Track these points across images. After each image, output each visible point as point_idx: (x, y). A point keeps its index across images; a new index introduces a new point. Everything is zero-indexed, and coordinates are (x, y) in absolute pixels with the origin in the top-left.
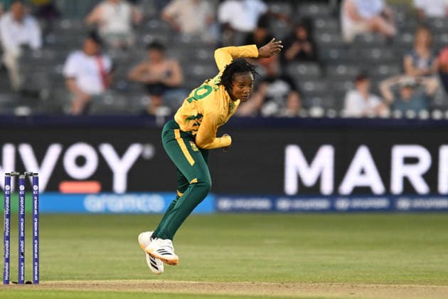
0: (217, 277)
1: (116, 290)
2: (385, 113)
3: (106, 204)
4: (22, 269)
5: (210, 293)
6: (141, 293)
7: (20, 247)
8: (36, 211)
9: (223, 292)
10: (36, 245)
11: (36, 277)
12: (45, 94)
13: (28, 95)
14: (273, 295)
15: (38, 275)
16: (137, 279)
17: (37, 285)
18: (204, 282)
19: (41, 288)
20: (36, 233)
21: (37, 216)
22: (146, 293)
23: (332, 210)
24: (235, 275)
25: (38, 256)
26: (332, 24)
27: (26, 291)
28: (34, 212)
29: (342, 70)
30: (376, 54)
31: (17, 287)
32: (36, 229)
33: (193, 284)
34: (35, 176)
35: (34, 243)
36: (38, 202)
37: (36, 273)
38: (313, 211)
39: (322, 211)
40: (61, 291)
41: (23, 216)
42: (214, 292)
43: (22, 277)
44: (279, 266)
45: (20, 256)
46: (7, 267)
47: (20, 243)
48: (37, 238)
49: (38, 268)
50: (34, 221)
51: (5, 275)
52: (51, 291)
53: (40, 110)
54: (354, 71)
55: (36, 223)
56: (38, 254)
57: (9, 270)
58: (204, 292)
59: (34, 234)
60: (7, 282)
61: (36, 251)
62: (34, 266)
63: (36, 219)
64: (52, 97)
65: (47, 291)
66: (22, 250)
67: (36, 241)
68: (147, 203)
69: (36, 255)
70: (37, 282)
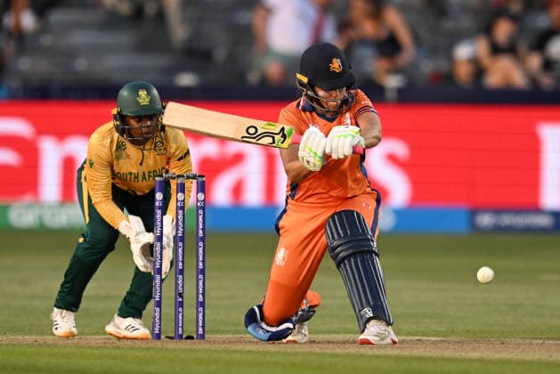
0: (468, 332)
1: (318, 351)
4: (180, 317)
5: (457, 355)
7: (177, 284)
8: (201, 232)
9: (475, 355)
10: (201, 282)
11: (201, 329)
12: (220, 54)
13: (195, 56)
14: (552, 359)
15: (203, 327)
16: (350, 333)
17: (202, 342)
18: (450, 339)
19: (207, 346)
20: (201, 264)
21: (203, 239)
24: (496, 328)
25: (204, 299)
27: (184, 350)
28: (198, 233)
31: (171, 345)
32: (201, 259)
33: (433, 343)
34: (200, 179)
35: (198, 280)
36: (204, 219)
37: (201, 324)
40: (235, 351)
41: (182, 239)
42: (464, 354)
43: (180, 330)
45: (176, 298)
46: (157, 314)
47: (177, 279)
48: (203, 272)
49: (203, 316)
50: (198, 247)
51: (155, 326)
52: (220, 351)
53: (213, 78)
55: (201, 250)
56: (203, 294)
57: (160, 319)
58: (448, 354)
59: (198, 265)
60: (158, 337)
61: (201, 291)
62: (198, 312)
63: (201, 244)
64: (232, 58)
65: (216, 351)
66: (180, 288)
67: (201, 276)
69: (201, 296)
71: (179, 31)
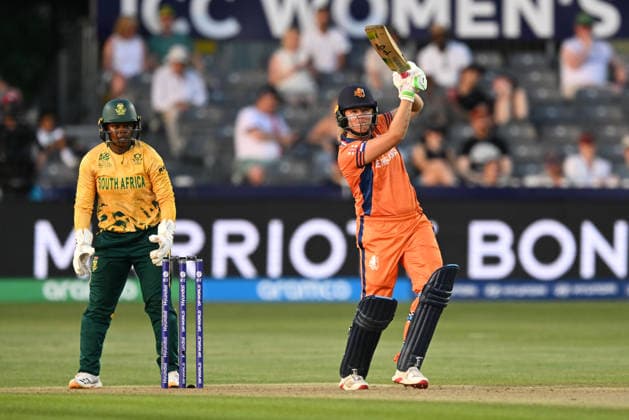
1: (294, 395)
2: (612, 182)
3: (283, 292)
4: (183, 370)
6: (323, 399)
7: (180, 344)
8: (199, 302)
10: (199, 343)
11: (200, 380)
12: (210, 161)
13: (190, 162)
15: (202, 378)
17: (201, 390)
19: (205, 393)
20: (199, 328)
21: (201, 309)
22: (329, 399)
23: (550, 297)
25: (202, 355)
26: (550, 77)
27: (188, 397)
28: (196, 303)
29: (561, 131)
30: (602, 112)
31: (176, 392)
32: (199, 324)
34: (197, 260)
35: (197, 341)
36: (201, 292)
37: (200, 376)
38: (527, 298)
39: (539, 299)
40: (230, 397)
41: (184, 308)
42: (410, 397)
43: (184, 380)
44: (488, 366)
45: (180, 356)
47: (180, 340)
48: (201, 334)
49: (202, 369)
50: (197, 314)
51: (163, 378)
52: (216, 397)
53: (205, 179)
54: (575, 133)
55: (199, 317)
56: (201, 351)
59: (197, 329)
62: (197, 366)
63: (199, 312)
64: (218, 163)
65: (212, 397)
66: (183, 347)
67: (199, 338)
68: (331, 290)
69: (200, 354)
70: (201, 386)
71: (177, 143)
